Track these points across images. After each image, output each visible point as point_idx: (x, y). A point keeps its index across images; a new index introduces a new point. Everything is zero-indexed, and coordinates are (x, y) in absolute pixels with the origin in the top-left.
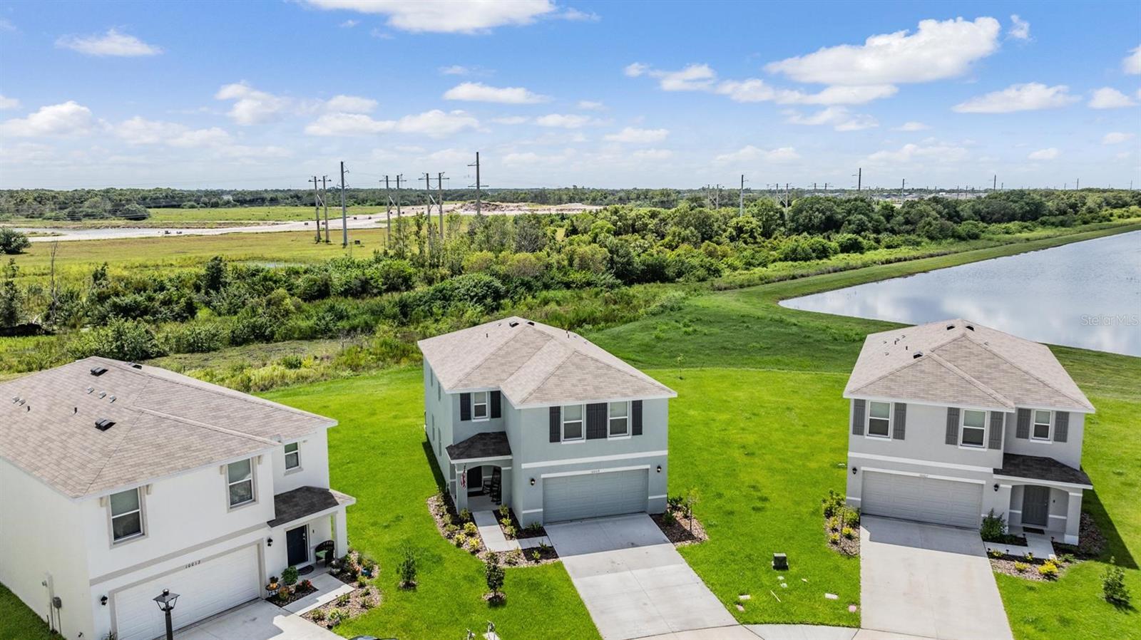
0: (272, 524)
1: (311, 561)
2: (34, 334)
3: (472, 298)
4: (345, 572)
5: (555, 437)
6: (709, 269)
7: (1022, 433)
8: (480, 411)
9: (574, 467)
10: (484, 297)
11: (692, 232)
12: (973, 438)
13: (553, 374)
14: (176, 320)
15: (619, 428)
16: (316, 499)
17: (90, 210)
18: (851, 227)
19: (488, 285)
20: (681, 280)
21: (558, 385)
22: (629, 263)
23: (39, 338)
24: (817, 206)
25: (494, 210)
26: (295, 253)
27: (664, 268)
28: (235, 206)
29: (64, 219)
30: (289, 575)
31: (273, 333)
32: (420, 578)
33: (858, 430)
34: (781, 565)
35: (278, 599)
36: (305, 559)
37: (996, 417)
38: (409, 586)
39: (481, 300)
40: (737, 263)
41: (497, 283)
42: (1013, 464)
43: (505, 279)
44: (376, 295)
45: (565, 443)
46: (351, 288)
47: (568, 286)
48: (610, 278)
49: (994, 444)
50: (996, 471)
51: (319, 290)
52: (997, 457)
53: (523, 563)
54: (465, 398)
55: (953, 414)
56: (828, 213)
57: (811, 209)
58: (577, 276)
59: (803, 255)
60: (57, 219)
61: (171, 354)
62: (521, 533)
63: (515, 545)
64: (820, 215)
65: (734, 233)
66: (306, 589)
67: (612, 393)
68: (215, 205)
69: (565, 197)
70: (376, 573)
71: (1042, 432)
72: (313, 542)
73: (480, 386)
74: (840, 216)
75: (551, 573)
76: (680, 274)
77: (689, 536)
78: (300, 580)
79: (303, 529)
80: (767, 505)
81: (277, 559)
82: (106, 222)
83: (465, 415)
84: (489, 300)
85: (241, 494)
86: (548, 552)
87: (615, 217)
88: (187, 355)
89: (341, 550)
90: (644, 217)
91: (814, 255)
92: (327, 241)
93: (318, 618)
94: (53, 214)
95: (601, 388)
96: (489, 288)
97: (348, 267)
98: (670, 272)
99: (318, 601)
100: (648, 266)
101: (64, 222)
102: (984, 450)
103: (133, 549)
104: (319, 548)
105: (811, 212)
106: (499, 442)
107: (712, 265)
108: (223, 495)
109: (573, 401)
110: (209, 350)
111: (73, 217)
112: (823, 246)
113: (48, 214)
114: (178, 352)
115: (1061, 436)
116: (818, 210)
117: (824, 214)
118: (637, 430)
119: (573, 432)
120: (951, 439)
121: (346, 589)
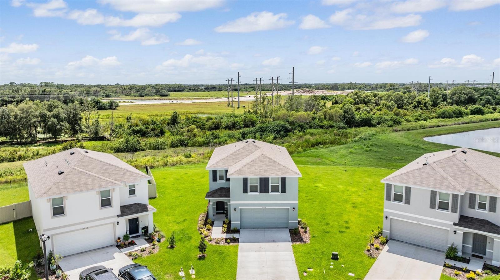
0: (118, 216)
1: (140, 233)
2: (103, 140)
3: (274, 132)
4: (150, 240)
5: (245, 191)
6: (394, 122)
7: (472, 206)
8: (221, 178)
9: (254, 205)
10: (280, 131)
11: (392, 104)
12: (443, 206)
13: (248, 164)
14: (156, 136)
15: (275, 189)
16: (143, 208)
17: (147, 93)
18: (482, 102)
19: (283, 126)
20: (379, 126)
21: (249, 169)
22: (353, 117)
23: (104, 142)
24: (464, 91)
25: (311, 93)
26: (217, 111)
27: (371, 120)
28: (204, 91)
29: (138, 96)
30: (126, 238)
31: (187, 143)
32: (177, 245)
33: (388, 198)
34: (335, 257)
35: (120, 247)
36: (138, 232)
37: (455, 197)
38: (172, 247)
39: (278, 132)
40: (411, 119)
41: (287, 125)
42: (464, 221)
43: (292, 123)
44: (238, 129)
45: (250, 194)
46: (228, 126)
47: (322, 127)
48: (342, 124)
49: (454, 210)
50: (455, 224)
51: (215, 126)
52: (456, 217)
53: (223, 244)
54: (214, 172)
55: (434, 194)
56: (469, 95)
57: (460, 93)
58: (326, 123)
59: (448, 115)
60: (135, 96)
61: (147, 150)
62: (229, 231)
63: (224, 236)
64: (465, 96)
65: (416, 104)
66: (132, 244)
67: (271, 173)
68: (197, 91)
69: (346, 87)
70: (163, 240)
71: (482, 206)
72: (141, 226)
73: (220, 168)
74: (476, 97)
75: (231, 249)
76: (379, 123)
77: (301, 240)
78: (129, 241)
79: (137, 219)
80: (348, 230)
81: (122, 229)
82: (152, 97)
83: (215, 179)
84: (282, 133)
85: (106, 203)
86: (236, 240)
87: (355, 96)
88: (152, 151)
89: (151, 230)
90: (369, 96)
91: (454, 115)
92: (232, 106)
93: (130, 255)
94: (134, 94)
95: (268, 171)
96: (283, 127)
97: (231, 117)
98: (374, 122)
99: (134, 249)
100: (363, 119)
101: (138, 97)
102: (449, 213)
103: (60, 220)
104: (143, 229)
105: (460, 94)
106: (226, 192)
107: (397, 119)
108: (99, 203)
109: (254, 177)
110: (161, 149)
111: (141, 96)
112: (460, 111)
113: (132, 94)
114: (150, 149)
115: (493, 209)
116: (464, 93)
117: (467, 95)
118: (283, 191)
119: (254, 189)
120: (432, 206)
121: (147, 245)
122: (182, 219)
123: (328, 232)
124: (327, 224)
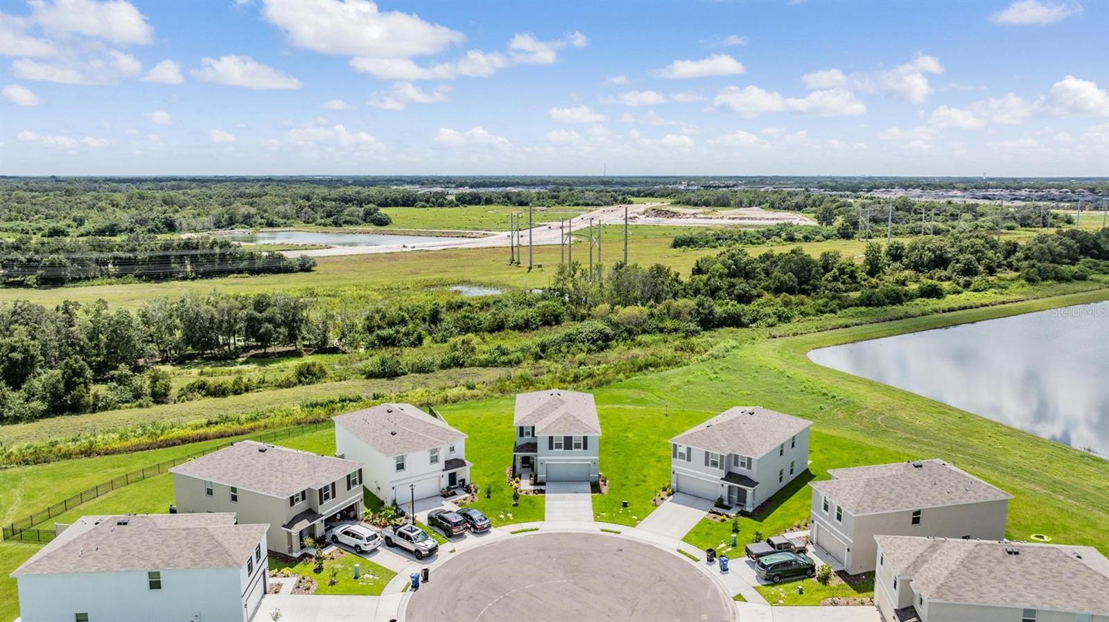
0: (444, 470)
1: (457, 485)
2: (337, 353)
3: (588, 340)
4: (468, 490)
5: (551, 448)
6: (780, 317)
7: (736, 464)
8: (528, 434)
9: (559, 460)
10: (597, 340)
12: (715, 464)
13: (554, 422)
14: (411, 346)
15: (578, 446)
16: (459, 463)
17: (348, 218)
18: (958, 265)
20: (754, 325)
21: (554, 427)
22: (711, 313)
23: (339, 355)
26: (493, 277)
27: (741, 316)
28: (457, 206)
29: (331, 225)
30: (448, 489)
31: (464, 362)
32: (493, 495)
33: (675, 456)
34: (625, 505)
35: (445, 496)
36: (455, 484)
37: (722, 457)
38: (489, 497)
39: (594, 341)
41: (608, 330)
42: (730, 476)
43: (615, 325)
44: (534, 330)
45: (555, 450)
46: (518, 324)
47: (661, 331)
48: (693, 326)
49: (721, 468)
50: (722, 479)
51: (498, 325)
52: (723, 473)
53: (531, 494)
54: (522, 429)
55: (707, 454)
56: (938, 252)
57: (923, 248)
58: (669, 324)
59: (876, 302)
61: (409, 373)
62: (536, 483)
63: (532, 488)
64: (930, 254)
65: (837, 274)
66: (454, 494)
67: (575, 433)
68: (441, 205)
69: (745, 200)
70: (478, 491)
71: (743, 464)
72: (458, 479)
73: (527, 424)
74: (950, 255)
75: (539, 499)
76: (754, 321)
77: (600, 491)
78: (452, 491)
79: (455, 473)
80: (644, 484)
81: (445, 483)
83: (521, 435)
84: (600, 342)
85: (434, 460)
86: (542, 492)
87: (731, 261)
88: (417, 375)
89: (467, 483)
90: (753, 262)
91: (887, 301)
92: (519, 263)
93: (456, 503)
94: (323, 221)
95: (571, 430)
96: (601, 333)
97: (521, 303)
98: (745, 320)
99: (458, 498)
100: (729, 314)
102: (718, 469)
103: (401, 472)
104: (460, 481)
105: (921, 251)
106: (533, 447)
107: (784, 312)
108: (429, 460)
109: (559, 435)
110: (429, 372)
114: (412, 372)
115: (749, 468)
116: (929, 249)
117: (934, 252)
118: (585, 448)
119: (559, 446)
120: (707, 464)
121: (467, 495)
122: (491, 472)
123: (624, 485)
124: (626, 478)
